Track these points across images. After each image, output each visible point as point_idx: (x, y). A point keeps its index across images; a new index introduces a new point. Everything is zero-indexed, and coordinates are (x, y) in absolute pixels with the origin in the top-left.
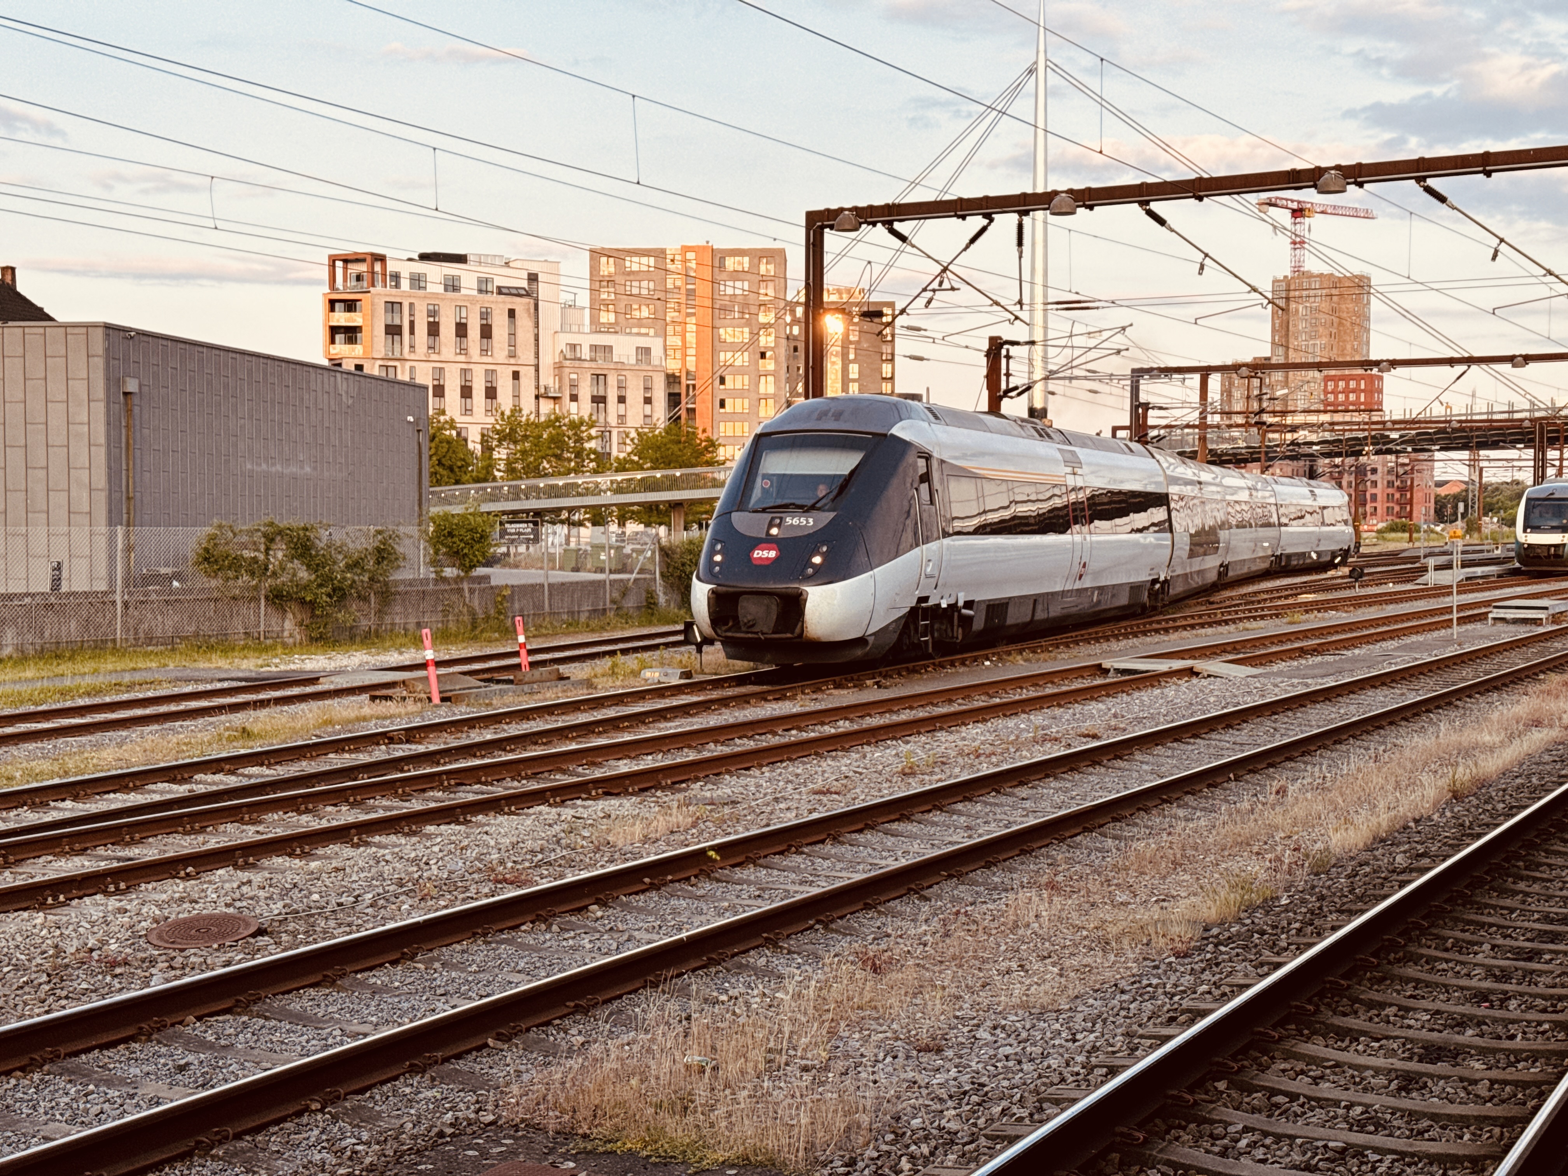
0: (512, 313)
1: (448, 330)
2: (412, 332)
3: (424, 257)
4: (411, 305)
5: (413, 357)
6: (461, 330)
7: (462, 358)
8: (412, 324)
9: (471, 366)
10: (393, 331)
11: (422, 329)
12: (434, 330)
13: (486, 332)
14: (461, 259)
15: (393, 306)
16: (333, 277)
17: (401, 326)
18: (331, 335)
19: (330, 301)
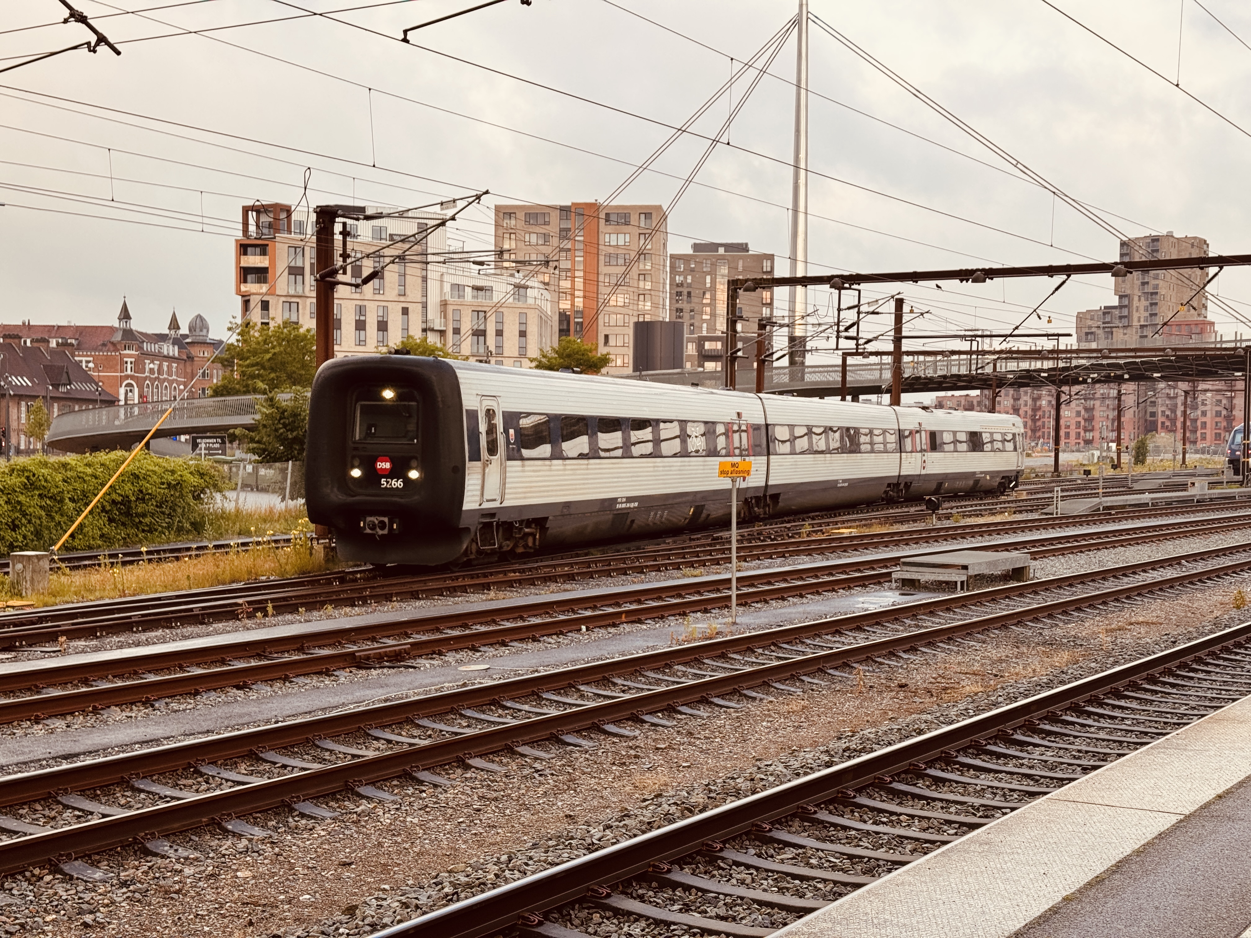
2: (312, 273)
7: (357, 296)
8: (312, 266)
9: (365, 303)
10: (296, 271)
15: (295, 250)
16: (246, 224)
17: (303, 268)
18: (245, 273)
19: (241, 245)
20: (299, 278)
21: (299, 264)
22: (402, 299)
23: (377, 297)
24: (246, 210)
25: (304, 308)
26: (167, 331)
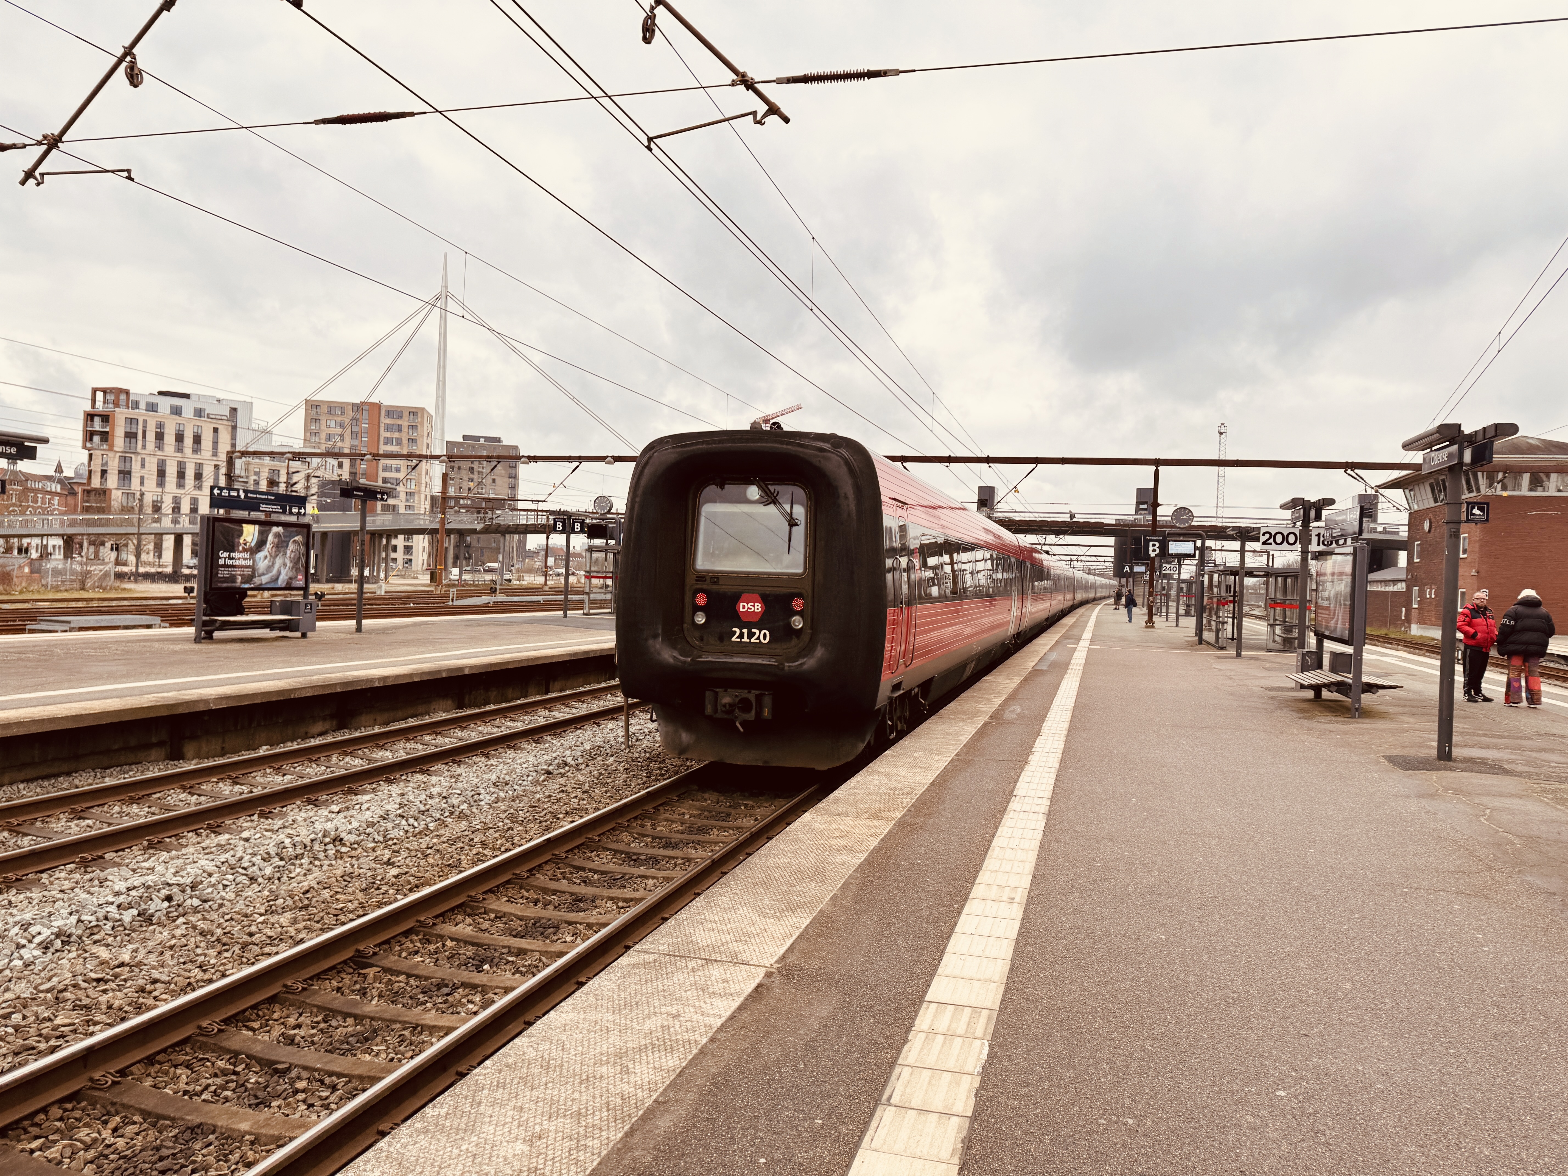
0: (216, 430)
1: (170, 438)
2: (144, 436)
3: (161, 393)
4: (145, 421)
5: (143, 451)
6: (180, 438)
7: (179, 455)
8: (144, 432)
9: (185, 460)
10: (130, 436)
11: (151, 436)
12: (160, 436)
13: (197, 439)
14: (187, 396)
15: (131, 421)
16: (94, 401)
17: (136, 434)
18: (89, 436)
19: (88, 415)
20: (133, 440)
21: (134, 430)
22: (215, 458)
23: (195, 456)
24: (95, 391)
25: (136, 461)
26: (53, 474)
